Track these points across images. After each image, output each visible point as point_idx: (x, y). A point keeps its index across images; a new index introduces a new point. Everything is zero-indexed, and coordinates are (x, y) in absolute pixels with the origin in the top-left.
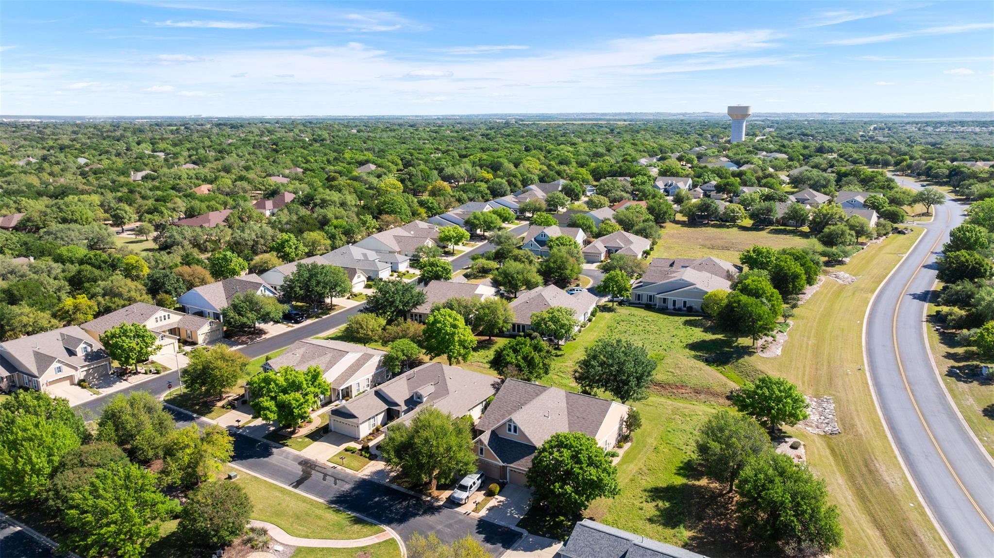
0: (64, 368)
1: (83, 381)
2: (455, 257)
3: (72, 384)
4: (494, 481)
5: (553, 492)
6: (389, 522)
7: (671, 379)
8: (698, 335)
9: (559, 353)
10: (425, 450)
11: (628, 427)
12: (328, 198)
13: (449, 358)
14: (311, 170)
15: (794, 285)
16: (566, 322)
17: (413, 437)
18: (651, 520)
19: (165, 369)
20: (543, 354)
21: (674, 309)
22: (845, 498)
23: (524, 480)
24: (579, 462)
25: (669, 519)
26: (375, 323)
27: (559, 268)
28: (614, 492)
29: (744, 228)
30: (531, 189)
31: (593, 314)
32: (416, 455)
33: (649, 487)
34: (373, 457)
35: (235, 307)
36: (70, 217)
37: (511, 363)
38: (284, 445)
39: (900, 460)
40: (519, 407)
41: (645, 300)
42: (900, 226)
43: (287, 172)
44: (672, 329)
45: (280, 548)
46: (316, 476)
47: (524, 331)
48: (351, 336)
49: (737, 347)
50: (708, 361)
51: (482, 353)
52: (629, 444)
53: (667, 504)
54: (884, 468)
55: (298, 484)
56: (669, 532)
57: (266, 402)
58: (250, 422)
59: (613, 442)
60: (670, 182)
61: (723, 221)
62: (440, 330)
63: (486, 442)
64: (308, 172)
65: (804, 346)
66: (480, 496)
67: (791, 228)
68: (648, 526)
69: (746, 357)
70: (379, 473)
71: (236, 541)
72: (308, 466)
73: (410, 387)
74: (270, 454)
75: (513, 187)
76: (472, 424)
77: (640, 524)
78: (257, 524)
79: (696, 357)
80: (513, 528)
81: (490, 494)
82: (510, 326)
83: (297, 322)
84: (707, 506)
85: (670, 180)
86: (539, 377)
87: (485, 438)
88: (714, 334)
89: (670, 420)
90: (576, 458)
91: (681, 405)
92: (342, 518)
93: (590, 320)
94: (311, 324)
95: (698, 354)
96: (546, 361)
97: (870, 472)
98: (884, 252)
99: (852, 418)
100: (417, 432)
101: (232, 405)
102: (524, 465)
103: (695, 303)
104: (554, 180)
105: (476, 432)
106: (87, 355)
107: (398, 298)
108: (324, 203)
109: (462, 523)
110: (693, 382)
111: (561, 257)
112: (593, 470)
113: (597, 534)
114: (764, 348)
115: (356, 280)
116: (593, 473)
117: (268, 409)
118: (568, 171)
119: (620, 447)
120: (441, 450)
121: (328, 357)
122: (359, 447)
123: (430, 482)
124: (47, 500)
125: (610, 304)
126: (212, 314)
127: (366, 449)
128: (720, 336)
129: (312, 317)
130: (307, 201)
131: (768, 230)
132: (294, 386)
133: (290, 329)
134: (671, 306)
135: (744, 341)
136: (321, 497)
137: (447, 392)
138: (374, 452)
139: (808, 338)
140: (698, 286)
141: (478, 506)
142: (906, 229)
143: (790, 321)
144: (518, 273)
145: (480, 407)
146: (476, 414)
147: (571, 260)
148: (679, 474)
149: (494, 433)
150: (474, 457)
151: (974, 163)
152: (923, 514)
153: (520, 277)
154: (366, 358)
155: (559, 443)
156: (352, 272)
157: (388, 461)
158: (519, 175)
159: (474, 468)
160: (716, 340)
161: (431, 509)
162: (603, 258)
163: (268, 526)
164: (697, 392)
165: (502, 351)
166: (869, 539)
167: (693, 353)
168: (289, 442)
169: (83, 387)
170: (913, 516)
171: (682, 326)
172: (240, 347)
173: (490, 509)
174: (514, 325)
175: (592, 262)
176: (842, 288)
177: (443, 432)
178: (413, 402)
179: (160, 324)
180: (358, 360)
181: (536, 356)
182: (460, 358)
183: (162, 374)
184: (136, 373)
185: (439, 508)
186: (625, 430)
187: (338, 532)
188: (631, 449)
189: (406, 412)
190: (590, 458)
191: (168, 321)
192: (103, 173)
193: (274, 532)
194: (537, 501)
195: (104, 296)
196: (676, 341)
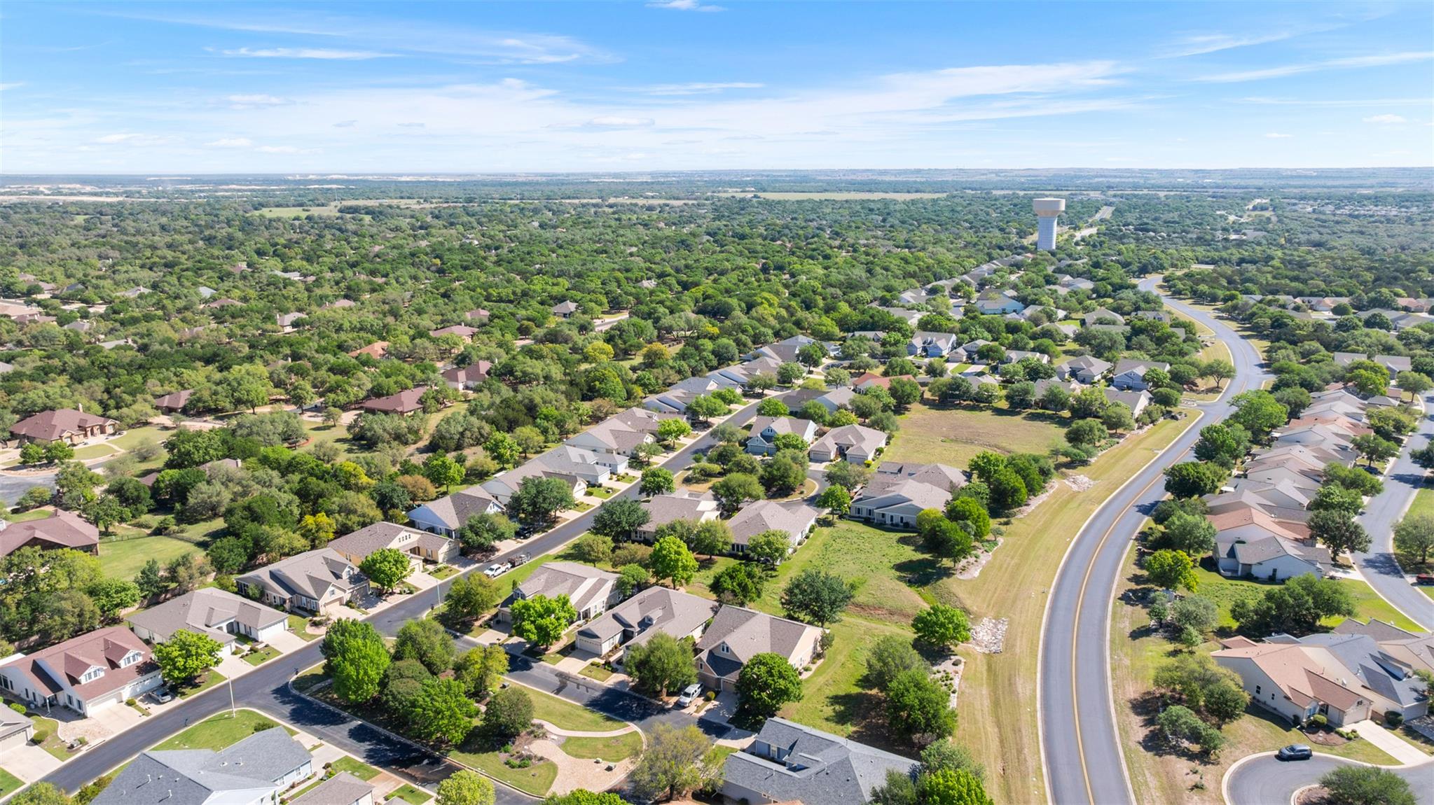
0: (337, 591)
1: (350, 601)
2: (676, 453)
3: (341, 604)
4: (710, 689)
5: (752, 697)
6: (632, 719)
7: (871, 601)
8: (909, 554)
9: (774, 574)
10: (659, 666)
11: (822, 646)
12: (530, 370)
13: (674, 581)
14: (499, 318)
15: (1013, 500)
16: (780, 546)
17: (649, 656)
18: (827, 719)
19: (417, 589)
20: (756, 580)
21: (892, 524)
22: (982, 705)
23: (733, 689)
24: (772, 675)
25: (841, 719)
26: (604, 544)
27: (783, 476)
28: (799, 698)
29: (999, 412)
30: (764, 355)
31: (811, 531)
32: (652, 669)
33: (831, 695)
34: (614, 671)
35: (471, 527)
36: (246, 397)
37: (728, 589)
38: (540, 660)
39: (1039, 675)
40: (730, 631)
41: (864, 514)
42: (1174, 410)
43: (468, 316)
44: (885, 548)
45: (556, 737)
46: (570, 685)
47: (742, 551)
48: (580, 554)
49: (940, 568)
50: (910, 583)
51: (703, 573)
52: (822, 660)
53: (842, 708)
54: (1021, 681)
55: (558, 691)
56: (839, 727)
57: (527, 625)
58: (507, 640)
59: (808, 659)
60: (929, 339)
61: (977, 401)
62: (665, 556)
63: (705, 660)
64: (496, 320)
65: (1005, 566)
66: (700, 701)
67: (1050, 412)
68: (825, 723)
69: (945, 578)
70: (622, 683)
71: (523, 733)
72: (564, 678)
73: (642, 611)
74: (530, 668)
75: (742, 347)
76: (694, 644)
77: (819, 722)
78: (535, 721)
79: (900, 579)
80: (725, 724)
81: (708, 699)
82: (729, 548)
83: (525, 538)
84: (872, 710)
85: (930, 336)
86: (752, 600)
87: (704, 656)
88: (923, 553)
89: (861, 639)
90: (770, 673)
91: (874, 625)
92: (597, 716)
93: (807, 537)
94: (538, 540)
95: (903, 575)
96: (759, 586)
97: (1010, 684)
98: (1141, 446)
99: (1015, 640)
100: (652, 652)
101: (488, 625)
102: (733, 677)
103: (911, 518)
104: (792, 336)
105: (697, 651)
106: (350, 578)
107: (624, 518)
108: (527, 379)
109: (687, 720)
110: (890, 604)
111: (785, 464)
112: (781, 681)
113: (781, 726)
114: (963, 569)
115: (577, 488)
116: (782, 683)
117: (529, 631)
118: (811, 320)
119: (814, 663)
120: (671, 666)
121: (569, 583)
122: (603, 662)
123: (661, 691)
124: (387, 701)
125: (831, 517)
126: (443, 531)
127: (608, 663)
128: (927, 556)
129: (538, 532)
130: (505, 373)
131: (1024, 415)
132: (548, 611)
133: (520, 545)
134: (888, 522)
135: (946, 562)
136: (578, 701)
137: (673, 616)
138: (615, 666)
139: (1012, 558)
140: (913, 503)
141: (699, 709)
142: (1180, 413)
143: (1001, 540)
144: (740, 486)
145: (701, 628)
146: (697, 635)
147: (795, 466)
148: (857, 685)
149: (711, 652)
150: (695, 671)
151: (1321, 299)
152: (1034, 716)
153: (741, 490)
154: (601, 582)
155: (758, 661)
156: (572, 480)
157: (630, 674)
158: (750, 329)
159: (694, 679)
160: (923, 560)
161: (663, 710)
162: (832, 457)
163: (544, 722)
164: (892, 613)
165: (721, 577)
166: (986, 734)
167: (898, 574)
168: (544, 657)
169: (351, 607)
170: (1025, 718)
171: (895, 544)
172: (477, 565)
173: (707, 711)
174: (733, 545)
175: (821, 461)
176: (1074, 495)
177: (671, 653)
178: (645, 624)
179: (403, 543)
180: (595, 584)
181: (749, 582)
182: (683, 581)
183: (415, 594)
184: (392, 593)
185: (669, 710)
186: (819, 648)
187: (594, 726)
188: (823, 664)
189: (639, 633)
190: (780, 672)
191: (409, 541)
192: (243, 316)
193: (548, 726)
194: (743, 704)
195: (339, 512)
196: (885, 560)
